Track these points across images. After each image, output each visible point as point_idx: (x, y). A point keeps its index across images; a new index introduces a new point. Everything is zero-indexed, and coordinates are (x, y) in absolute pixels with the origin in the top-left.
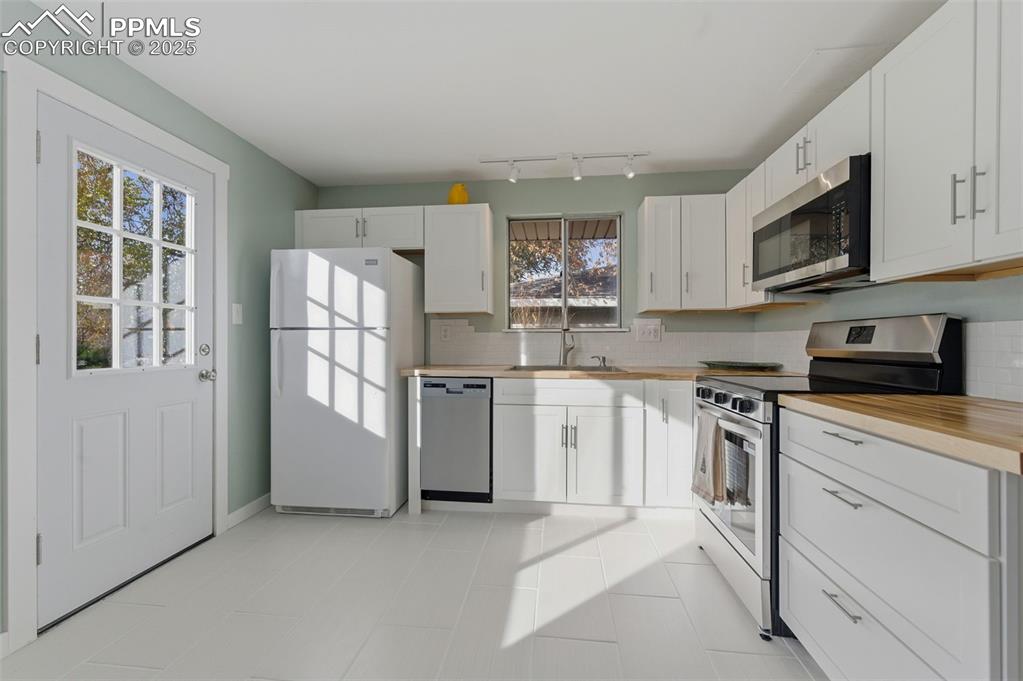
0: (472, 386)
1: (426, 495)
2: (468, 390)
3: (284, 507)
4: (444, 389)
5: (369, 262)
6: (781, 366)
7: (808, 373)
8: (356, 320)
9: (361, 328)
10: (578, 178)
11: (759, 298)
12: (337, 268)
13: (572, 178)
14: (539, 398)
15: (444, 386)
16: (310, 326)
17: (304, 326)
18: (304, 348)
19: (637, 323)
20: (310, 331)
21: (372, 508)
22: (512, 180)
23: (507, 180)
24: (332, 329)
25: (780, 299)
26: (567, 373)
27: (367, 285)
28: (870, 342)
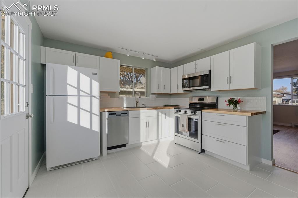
0: (124, 113)
1: (109, 149)
2: (122, 115)
3: (51, 168)
4: (115, 115)
5: (94, 74)
6: (179, 105)
7: (189, 106)
8: (89, 93)
9: (91, 96)
10: (143, 59)
11: (182, 92)
12: (81, 74)
13: (142, 58)
14: (141, 115)
15: (115, 114)
16: (68, 95)
17: (66, 95)
18: (66, 103)
19: (151, 96)
20: (68, 97)
21: (92, 157)
22: (128, 55)
23: (126, 55)
24: (79, 96)
25: (186, 92)
26: (146, 108)
27: (93, 81)
28: (203, 100)
